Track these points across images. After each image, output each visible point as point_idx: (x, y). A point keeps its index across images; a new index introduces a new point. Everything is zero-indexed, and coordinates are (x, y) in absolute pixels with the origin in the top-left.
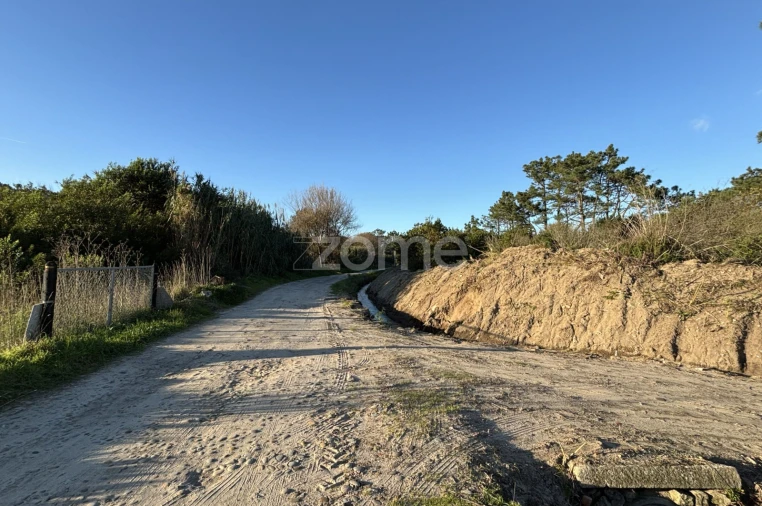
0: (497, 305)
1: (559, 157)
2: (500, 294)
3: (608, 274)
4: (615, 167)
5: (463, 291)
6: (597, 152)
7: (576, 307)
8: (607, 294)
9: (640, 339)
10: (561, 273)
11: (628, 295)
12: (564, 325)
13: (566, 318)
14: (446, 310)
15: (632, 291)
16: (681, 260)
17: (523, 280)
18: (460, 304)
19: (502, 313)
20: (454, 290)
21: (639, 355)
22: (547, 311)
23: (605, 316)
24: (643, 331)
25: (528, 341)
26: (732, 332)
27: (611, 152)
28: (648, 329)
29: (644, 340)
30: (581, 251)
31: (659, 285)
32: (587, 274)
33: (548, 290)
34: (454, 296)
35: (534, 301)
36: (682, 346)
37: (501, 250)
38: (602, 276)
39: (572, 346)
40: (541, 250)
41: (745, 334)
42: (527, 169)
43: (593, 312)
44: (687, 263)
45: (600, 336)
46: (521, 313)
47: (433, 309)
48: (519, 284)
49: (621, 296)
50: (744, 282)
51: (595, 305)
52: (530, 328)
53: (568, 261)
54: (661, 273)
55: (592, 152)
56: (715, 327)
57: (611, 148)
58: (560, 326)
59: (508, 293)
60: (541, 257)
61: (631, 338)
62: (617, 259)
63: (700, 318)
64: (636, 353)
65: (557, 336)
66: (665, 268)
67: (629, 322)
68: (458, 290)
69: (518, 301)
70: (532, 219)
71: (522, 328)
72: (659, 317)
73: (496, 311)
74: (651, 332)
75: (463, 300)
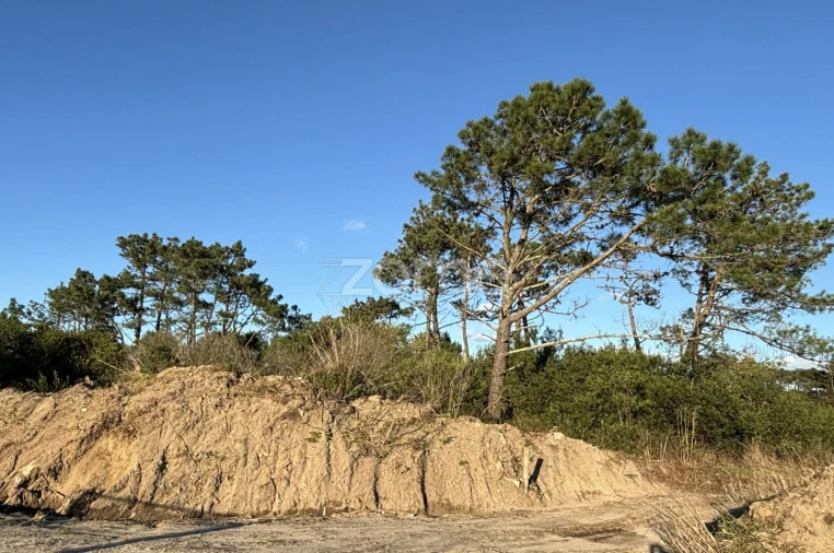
0: (163, 458)
2: (169, 440)
3: (307, 410)
5: (93, 436)
7: (276, 454)
8: (309, 436)
9: (346, 489)
10: (253, 407)
11: (330, 436)
12: (264, 480)
13: (265, 470)
14: (55, 472)
15: (333, 431)
16: (367, 395)
17: (202, 418)
18: (85, 460)
19: (171, 468)
20: (74, 435)
21: (346, 510)
22: (241, 461)
23: (309, 463)
24: (347, 478)
25: (218, 509)
26: (416, 470)
28: (351, 476)
29: (349, 490)
30: (271, 379)
31: (355, 424)
32: (285, 409)
33: (238, 432)
34: (74, 446)
35: (220, 448)
36: (381, 494)
37: (155, 371)
38: (301, 413)
39: (275, 509)
40: (223, 374)
41: (424, 472)
43: (295, 460)
44: (371, 398)
45: (306, 491)
46: (203, 467)
47: (27, 471)
48: (196, 424)
49: (324, 437)
50: (414, 419)
51: (297, 450)
52: (217, 488)
53: (260, 391)
54: (354, 410)
56: (403, 468)
58: (258, 482)
59: (180, 437)
60: (223, 385)
61: (338, 490)
62: (316, 391)
63: (391, 459)
64: (344, 506)
65: (256, 496)
66: (356, 403)
67: (334, 470)
68: (82, 434)
69: (197, 450)
71: (207, 489)
72: (359, 460)
73: (162, 468)
74: (354, 481)
75: (91, 453)
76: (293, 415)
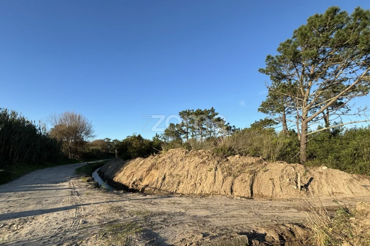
0: (165, 176)
1: (193, 110)
2: (166, 171)
3: (209, 161)
4: (214, 116)
5: (150, 170)
6: (207, 110)
7: (197, 175)
8: (209, 169)
9: (220, 187)
10: (192, 160)
11: (216, 169)
12: (192, 183)
13: (193, 180)
14: (141, 180)
15: (218, 168)
16: (234, 155)
17: (177, 164)
18: (148, 176)
19: (167, 179)
20: (145, 170)
21: (220, 194)
22: (186, 177)
23: (208, 178)
24: (221, 184)
25: (177, 192)
26: (249, 182)
27: (213, 110)
28: (223, 183)
29: (221, 187)
30: (200, 151)
31: (227, 165)
32: (201, 160)
33: (186, 168)
34: (145, 173)
35: (180, 173)
36: (234, 190)
38: (207, 162)
39: (195, 193)
40: (184, 150)
41: (253, 183)
42: (180, 114)
43: (203, 177)
44: (236, 156)
45: (206, 188)
46: (175, 179)
47: (134, 180)
48: (174, 166)
49: (214, 170)
50: (253, 163)
51: (204, 174)
52: (178, 185)
53: (194, 155)
54: (228, 160)
55: (206, 110)
56: (244, 181)
57: (212, 108)
58: (191, 184)
59: (170, 170)
60: (184, 153)
61: (217, 187)
62: (213, 154)
63: (239, 178)
64: (219, 193)
65: (190, 188)
66: (229, 158)
67: (217, 181)
68: (147, 169)
69: (174, 174)
70: (182, 136)
71: (175, 186)
72: (227, 178)
73: (164, 179)
74: (224, 185)
75: (150, 174)
76: (204, 162)
